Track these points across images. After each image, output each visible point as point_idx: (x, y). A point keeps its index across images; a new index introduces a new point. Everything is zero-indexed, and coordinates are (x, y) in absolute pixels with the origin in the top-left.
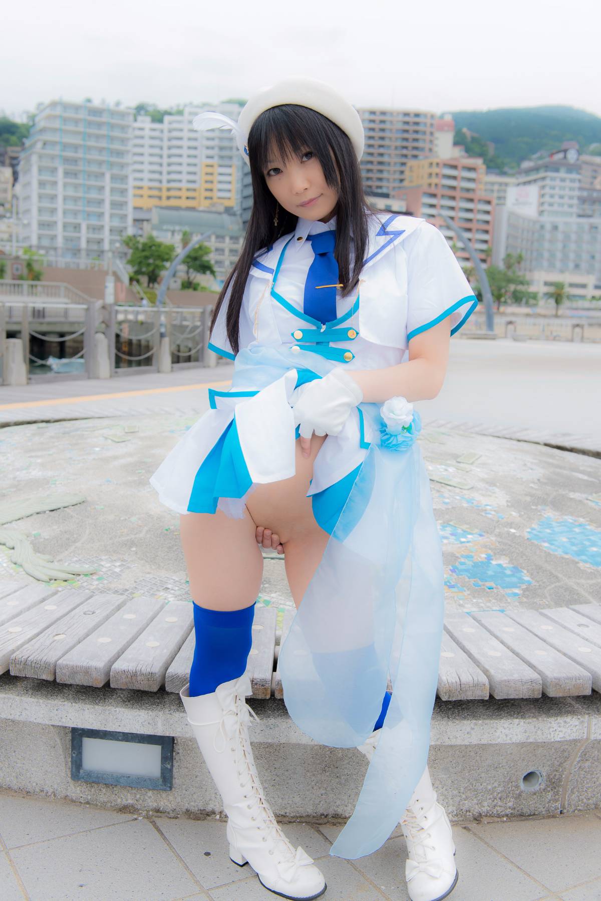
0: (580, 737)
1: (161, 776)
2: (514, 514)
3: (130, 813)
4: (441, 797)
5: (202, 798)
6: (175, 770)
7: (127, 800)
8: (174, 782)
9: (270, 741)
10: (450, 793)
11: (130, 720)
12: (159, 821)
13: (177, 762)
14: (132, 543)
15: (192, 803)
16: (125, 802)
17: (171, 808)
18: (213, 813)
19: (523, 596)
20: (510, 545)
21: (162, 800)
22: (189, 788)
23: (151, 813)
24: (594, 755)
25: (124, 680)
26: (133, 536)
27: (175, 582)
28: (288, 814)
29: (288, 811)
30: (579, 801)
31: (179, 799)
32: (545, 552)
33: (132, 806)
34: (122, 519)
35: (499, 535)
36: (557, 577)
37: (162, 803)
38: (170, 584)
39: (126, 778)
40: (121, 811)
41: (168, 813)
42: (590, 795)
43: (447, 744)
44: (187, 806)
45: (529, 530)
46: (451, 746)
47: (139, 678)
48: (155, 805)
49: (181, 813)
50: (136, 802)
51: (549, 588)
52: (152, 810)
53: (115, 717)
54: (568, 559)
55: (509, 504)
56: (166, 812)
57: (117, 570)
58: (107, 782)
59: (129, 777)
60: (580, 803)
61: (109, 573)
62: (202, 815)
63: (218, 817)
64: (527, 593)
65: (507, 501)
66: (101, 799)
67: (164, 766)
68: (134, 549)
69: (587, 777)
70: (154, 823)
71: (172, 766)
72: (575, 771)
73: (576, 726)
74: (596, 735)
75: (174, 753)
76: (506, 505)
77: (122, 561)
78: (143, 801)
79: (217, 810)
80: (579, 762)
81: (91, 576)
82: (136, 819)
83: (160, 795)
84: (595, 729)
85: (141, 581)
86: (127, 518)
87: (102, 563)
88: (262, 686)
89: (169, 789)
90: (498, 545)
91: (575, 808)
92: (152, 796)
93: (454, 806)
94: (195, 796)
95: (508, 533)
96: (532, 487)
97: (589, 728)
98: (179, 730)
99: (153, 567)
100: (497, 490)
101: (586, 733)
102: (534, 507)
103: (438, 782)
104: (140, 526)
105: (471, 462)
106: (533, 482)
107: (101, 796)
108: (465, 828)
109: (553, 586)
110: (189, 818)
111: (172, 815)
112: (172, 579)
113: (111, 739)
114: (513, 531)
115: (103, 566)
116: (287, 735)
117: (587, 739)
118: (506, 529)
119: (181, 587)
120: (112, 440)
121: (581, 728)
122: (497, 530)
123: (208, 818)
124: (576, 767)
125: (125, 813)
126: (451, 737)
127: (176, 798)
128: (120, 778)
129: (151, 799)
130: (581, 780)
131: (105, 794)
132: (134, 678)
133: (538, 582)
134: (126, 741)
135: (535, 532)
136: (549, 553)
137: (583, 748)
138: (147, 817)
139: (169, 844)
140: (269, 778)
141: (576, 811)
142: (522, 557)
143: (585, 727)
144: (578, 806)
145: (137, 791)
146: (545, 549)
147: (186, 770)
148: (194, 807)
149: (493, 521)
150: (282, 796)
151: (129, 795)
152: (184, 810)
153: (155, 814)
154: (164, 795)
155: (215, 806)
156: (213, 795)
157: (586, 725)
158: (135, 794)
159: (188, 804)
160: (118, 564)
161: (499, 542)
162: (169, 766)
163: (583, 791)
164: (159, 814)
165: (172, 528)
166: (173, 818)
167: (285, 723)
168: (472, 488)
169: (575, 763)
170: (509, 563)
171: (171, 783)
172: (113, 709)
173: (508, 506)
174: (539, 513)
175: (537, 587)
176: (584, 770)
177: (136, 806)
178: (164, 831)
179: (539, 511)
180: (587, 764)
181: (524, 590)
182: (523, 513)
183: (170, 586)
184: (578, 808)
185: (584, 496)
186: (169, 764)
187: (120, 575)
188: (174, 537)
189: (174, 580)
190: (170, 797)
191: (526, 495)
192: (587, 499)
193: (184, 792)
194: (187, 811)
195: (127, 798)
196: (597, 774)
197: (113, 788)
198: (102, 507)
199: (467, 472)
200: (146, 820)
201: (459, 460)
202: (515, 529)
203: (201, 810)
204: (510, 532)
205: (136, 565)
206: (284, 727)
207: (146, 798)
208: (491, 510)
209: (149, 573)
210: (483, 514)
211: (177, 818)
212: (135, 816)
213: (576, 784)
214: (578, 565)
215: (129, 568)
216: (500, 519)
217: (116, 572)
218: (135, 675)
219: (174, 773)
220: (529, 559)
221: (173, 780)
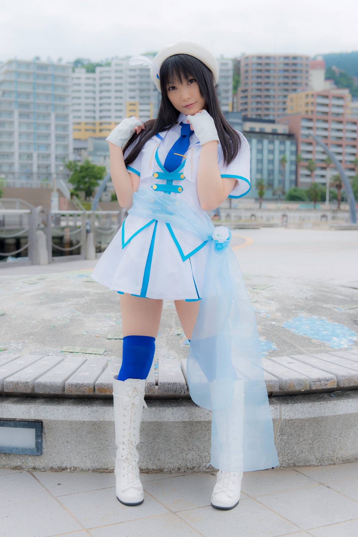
0: (275, 418)
1: (36, 447)
2: (278, 314)
3: (19, 469)
4: (198, 457)
5: (59, 460)
6: (44, 444)
7: (17, 463)
8: (43, 451)
9: (94, 420)
10: (204, 454)
11: (16, 410)
12: (34, 473)
13: (45, 439)
14: (31, 334)
15: (54, 463)
16: (16, 464)
17: (42, 467)
18: (66, 468)
19: (268, 356)
20: (269, 330)
21: (37, 462)
22: (52, 454)
23: (31, 470)
24: (288, 431)
25: (12, 387)
26: (32, 331)
27: (54, 352)
28: (109, 468)
29: (109, 466)
30: (283, 461)
31: (46, 461)
32: (292, 334)
33: (20, 466)
34: (26, 322)
35: (265, 325)
36: (295, 347)
37: (37, 464)
38: (51, 353)
39: (15, 449)
40: (13, 469)
41: (41, 469)
42: (290, 458)
43: (196, 420)
44: (51, 465)
45: (285, 323)
46: (199, 422)
47: (20, 385)
48: (33, 465)
49: (48, 469)
50: (22, 464)
51: (288, 352)
52: (31, 468)
53: (7, 410)
54: (306, 337)
55: (278, 310)
56: (39, 469)
57: (20, 348)
58: (5, 452)
59: (18, 448)
60: (284, 462)
61: (15, 349)
62: (60, 470)
63: (69, 470)
64: (272, 354)
65: (277, 308)
66: (2, 463)
67: (37, 441)
68: (31, 337)
69: (286, 446)
70: (32, 474)
71: (42, 441)
72: (278, 442)
73: (272, 411)
74: (284, 416)
75: (43, 433)
76: (275, 310)
77: (24, 343)
78: (26, 463)
79: (68, 467)
80: (279, 436)
81: (3, 351)
82: (22, 472)
83: (36, 459)
84: (284, 413)
85: (33, 352)
86: (29, 321)
87: (12, 345)
88: (88, 387)
89: (40, 454)
90: (261, 330)
91: (281, 466)
92: (31, 460)
93: (206, 463)
94: (55, 459)
95: (271, 324)
96: (299, 302)
97: (280, 412)
98: (43, 415)
99: (42, 345)
100: (273, 302)
101: (279, 415)
102: (294, 311)
103: (195, 447)
104: (37, 325)
105: (262, 288)
106: (301, 299)
107: (2, 462)
108: (212, 474)
109: (290, 351)
110: (52, 471)
111: (42, 470)
112: (52, 351)
113: (7, 426)
114: (274, 323)
115: (11, 346)
116: (103, 417)
117: (280, 419)
118: (270, 322)
119: (57, 354)
120: (28, 283)
121: (275, 412)
122: (264, 323)
123: (63, 471)
124: (279, 439)
125: (15, 470)
126: (198, 416)
127: (45, 460)
128: (13, 449)
129: (31, 462)
130: (283, 448)
131: (4, 460)
132: (17, 386)
133: (281, 349)
134: (16, 427)
135: (288, 324)
136: (294, 334)
137: (280, 426)
138: (28, 471)
139: (38, 481)
140: (97, 446)
141: (282, 467)
142: (275, 337)
143: (278, 411)
144: (283, 464)
145: (23, 458)
146: (291, 332)
147: (50, 442)
148: (55, 465)
149: (263, 318)
150: (105, 457)
151: (18, 460)
152: (50, 467)
153: (33, 470)
154: (38, 459)
155: (67, 464)
156: (66, 458)
157: (279, 410)
158: (21, 459)
159: (52, 464)
160: (21, 345)
161: (262, 329)
162: (40, 441)
163: (285, 455)
164: (35, 470)
165: (56, 325)
166: (43, 471)
167: (102, 409)
168: (256, 301)
169: (277, 436)
170: (266, 339)
171: (41, 451)
172: (6, 405)
173: (276, 311)
174: (296, 314)
175: (279, 351)
176: (284, 441)
177: (22, 466)
178: (36, 476)
179: (297, 313)
180: (285, 437)
181: (270, 353)
182: (285, 314)
183: (50, 354)
184: (283, 465)
185: (333, 306)
186: (40, 439)
187: (22, 350)
188: (57, 330)
189: (53, 351)
190: (41, 460)
191: (293, 305)
192: (334, 308)
193: (49, 456)
194: (52, 468)
195: (18, 462)
196: (292, 444)
197: (9, 456)
198: (15, 316)
199: (257, 293)
200: (27, 473)
201: (254, 288)
202: (276, 322)
203: (59, 467)
204: (272, 323)
205: (32, 345)
206: (102, 412)
207: (28, 461)
208: (264, 313)
209: (39, 348)
210: (258, 315)
211: (45, 471)
212: (22, 471)
213: (280, 450)
214: (311, 341)
215: (27, 346)
216: (268, 317)
217: (19, 349)
218: (17, 383)
219: (43, 446)
220: (279, 338)
221: (43, 449)
